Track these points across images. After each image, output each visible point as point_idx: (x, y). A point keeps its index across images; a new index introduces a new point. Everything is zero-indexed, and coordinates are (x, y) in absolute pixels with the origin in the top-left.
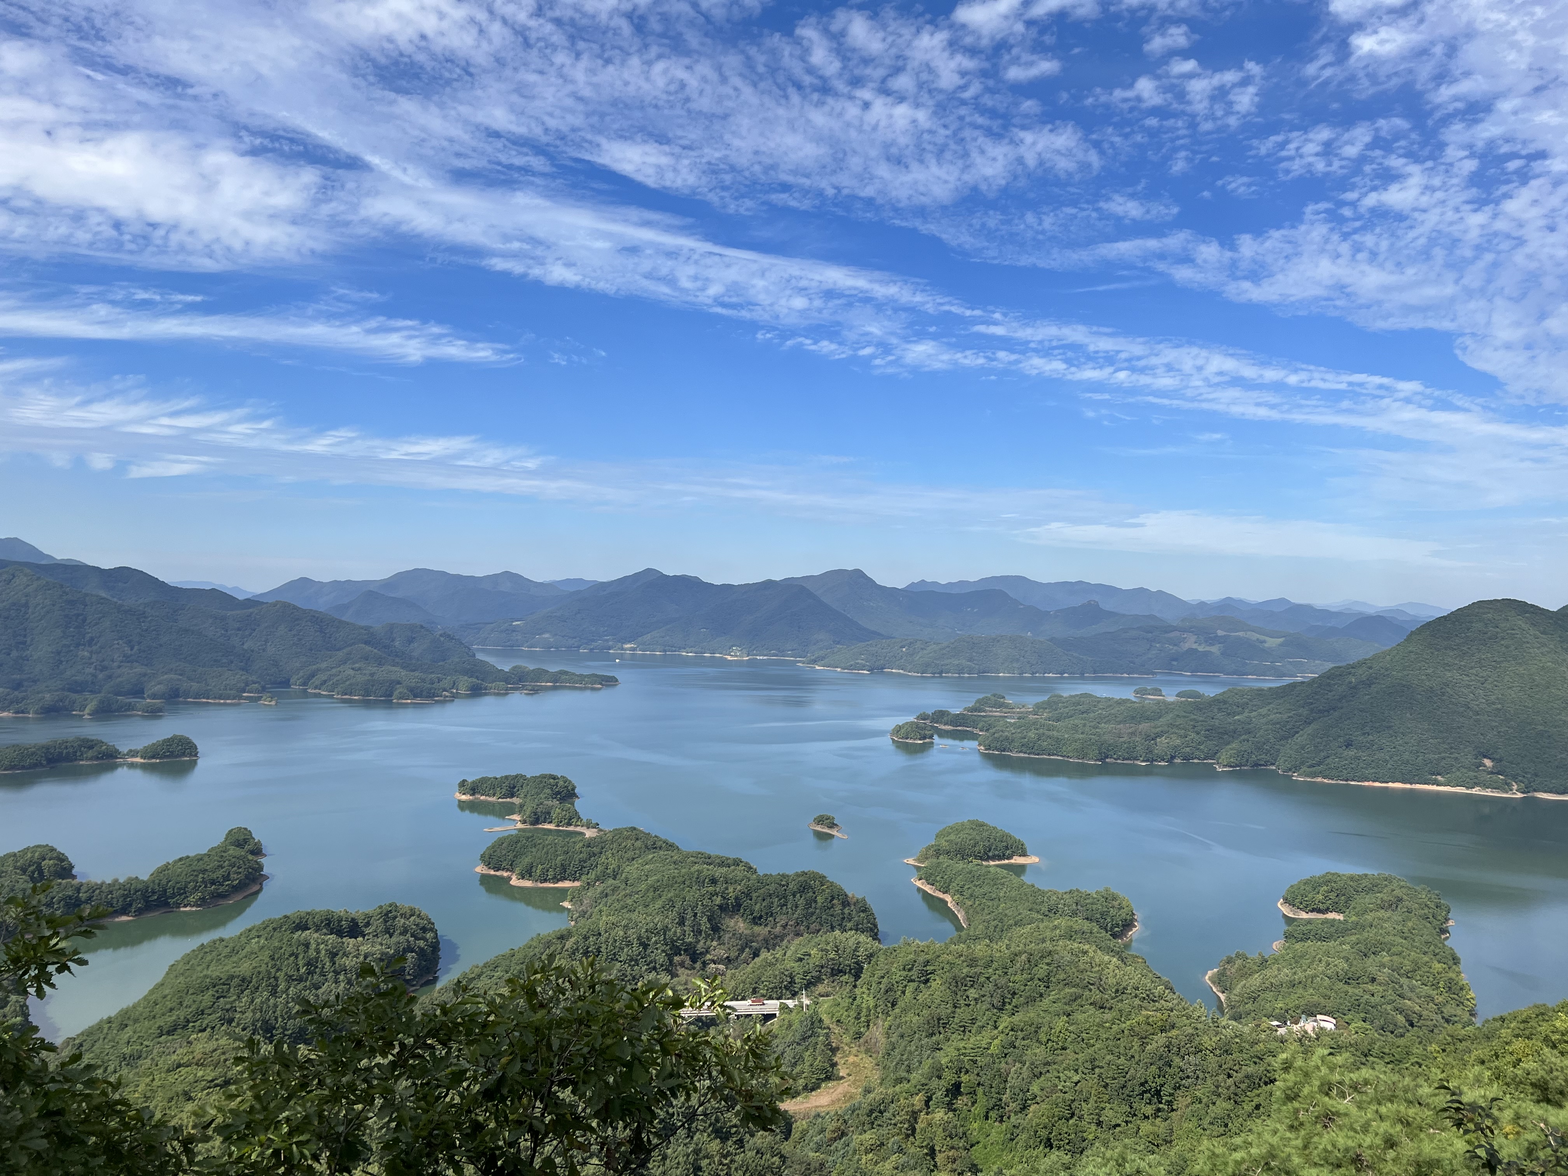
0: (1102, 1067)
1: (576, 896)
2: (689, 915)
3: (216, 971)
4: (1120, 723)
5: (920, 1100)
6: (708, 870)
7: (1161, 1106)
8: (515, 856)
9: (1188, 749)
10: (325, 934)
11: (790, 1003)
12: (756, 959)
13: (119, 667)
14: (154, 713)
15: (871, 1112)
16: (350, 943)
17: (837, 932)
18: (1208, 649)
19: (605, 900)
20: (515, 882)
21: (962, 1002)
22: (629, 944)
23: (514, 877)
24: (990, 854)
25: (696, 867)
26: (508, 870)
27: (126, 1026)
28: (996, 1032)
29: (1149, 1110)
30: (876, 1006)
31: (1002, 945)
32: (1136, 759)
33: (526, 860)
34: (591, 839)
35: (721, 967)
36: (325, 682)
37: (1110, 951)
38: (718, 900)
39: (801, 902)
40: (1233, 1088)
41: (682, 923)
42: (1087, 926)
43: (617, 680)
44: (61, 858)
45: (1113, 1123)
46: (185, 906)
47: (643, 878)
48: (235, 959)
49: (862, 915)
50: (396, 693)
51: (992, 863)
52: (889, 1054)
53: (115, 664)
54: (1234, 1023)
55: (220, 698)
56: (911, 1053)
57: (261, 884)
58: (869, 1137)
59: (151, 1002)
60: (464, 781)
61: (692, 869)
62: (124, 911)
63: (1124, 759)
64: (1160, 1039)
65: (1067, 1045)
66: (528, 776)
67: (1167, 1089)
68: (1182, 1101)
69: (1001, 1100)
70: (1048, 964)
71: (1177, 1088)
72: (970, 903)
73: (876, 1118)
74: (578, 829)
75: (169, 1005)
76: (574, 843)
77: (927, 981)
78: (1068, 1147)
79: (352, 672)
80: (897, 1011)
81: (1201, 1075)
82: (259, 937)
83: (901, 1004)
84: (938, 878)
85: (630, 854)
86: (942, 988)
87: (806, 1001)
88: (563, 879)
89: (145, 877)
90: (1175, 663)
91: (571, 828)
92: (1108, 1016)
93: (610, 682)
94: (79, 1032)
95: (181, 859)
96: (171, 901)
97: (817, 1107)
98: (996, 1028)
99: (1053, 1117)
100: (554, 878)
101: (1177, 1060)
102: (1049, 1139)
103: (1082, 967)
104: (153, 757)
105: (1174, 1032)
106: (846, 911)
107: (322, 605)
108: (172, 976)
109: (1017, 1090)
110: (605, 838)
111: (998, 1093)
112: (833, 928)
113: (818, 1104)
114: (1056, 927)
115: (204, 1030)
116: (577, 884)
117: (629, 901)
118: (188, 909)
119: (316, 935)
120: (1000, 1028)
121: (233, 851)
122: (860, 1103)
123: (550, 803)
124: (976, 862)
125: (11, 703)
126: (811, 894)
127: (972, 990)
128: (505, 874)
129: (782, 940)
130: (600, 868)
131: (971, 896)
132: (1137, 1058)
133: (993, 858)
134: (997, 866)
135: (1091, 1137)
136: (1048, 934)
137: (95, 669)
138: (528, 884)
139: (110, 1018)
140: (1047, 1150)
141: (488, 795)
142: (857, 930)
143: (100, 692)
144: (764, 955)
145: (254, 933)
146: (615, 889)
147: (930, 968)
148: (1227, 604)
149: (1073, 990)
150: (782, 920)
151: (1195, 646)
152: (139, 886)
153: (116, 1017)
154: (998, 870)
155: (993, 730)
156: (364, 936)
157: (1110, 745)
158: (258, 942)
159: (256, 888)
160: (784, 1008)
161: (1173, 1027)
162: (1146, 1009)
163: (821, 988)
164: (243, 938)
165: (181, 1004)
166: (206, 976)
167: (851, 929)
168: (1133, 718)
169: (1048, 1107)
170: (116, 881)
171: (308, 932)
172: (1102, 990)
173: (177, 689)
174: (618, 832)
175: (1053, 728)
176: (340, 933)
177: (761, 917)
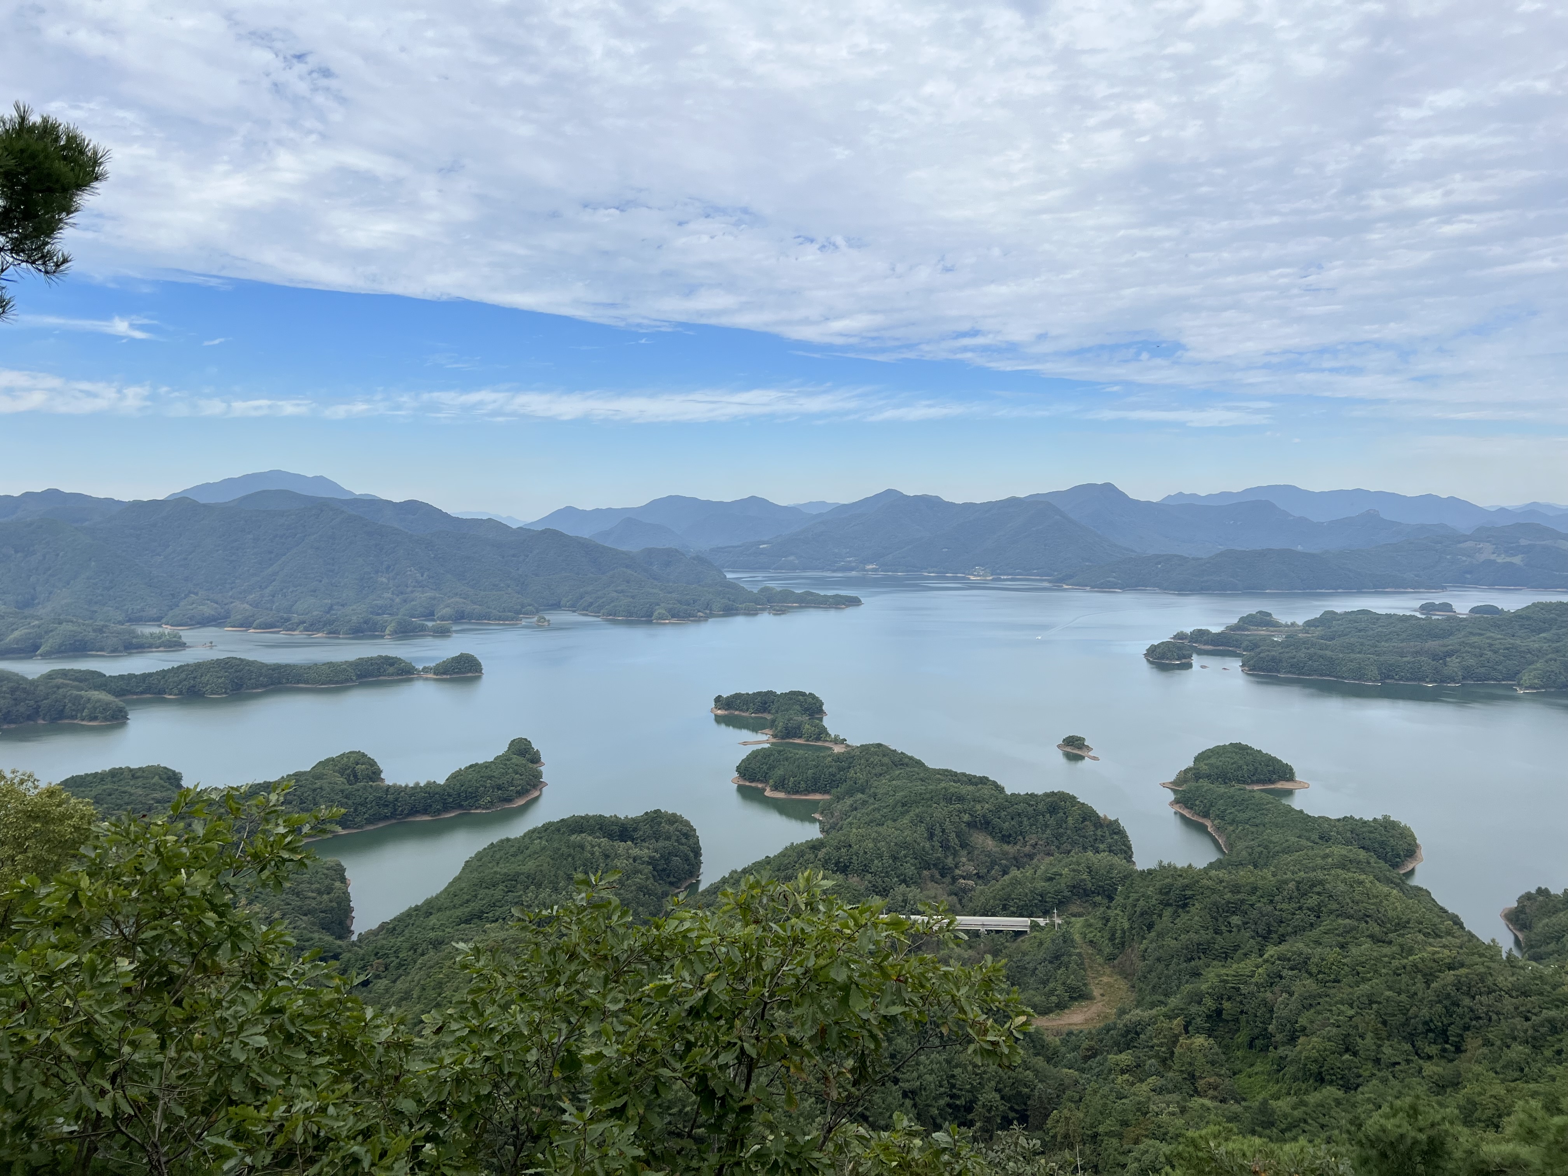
0: (1379, 1003)
1: (826, 809)
2: (938, 831)
3: (503, 869)
4: (1402, 641)
5: (1178, 1025)
6: (953, 787)
7: (1447, 1046)
8: (769, 769)
9: (1483, 670)
10: (598, 837)
11: (1042, 921)
12: (1006, 877)
13: (412, 592)
14: (443, 633)
15: (1128, 1032)
16: (621, 847)
17: (1090, 854)
18: (1508, 559)
19: (855, 812)
20: (768, 793)
21: (1223, 928)
22: (880, 857)
23: (768, 789)
24: (1254, 778)
25: (943, 785)
26: (762, 782)
27: (431, 914)
28: (1260, 960)
29: (1433, 1050)
30: (1132, 928)
31: (1267, 873)
32: (1422, 679)
33: (780, 772)
34: (839, 754)
35: (971, 882)
36: (591, 604)
37: (1389, 881)
38: (966, 817)
39: (1052, 821)
40: (1530, 1032)
41: (931, 836)
42: (1362, 855)
43: (860, 601)
44: (372, 763)
45: (1393, 1060)
46: (477, 808)
47: (891, 793)
48: (520, 857)
49: (1116, 837)
50: (656, 614)
51: (1256, 788)
52: (1145, 977)
53: (409, 589)
54: (1534, 963)
55: (499, 620)
56: (1168, 977)
57: (541, 790)
58: (1125, 1058)
59: (453, 891)
60: (720, 696)
61: (939, 787)
62: (425, 812)
63: (1408, 680)
64: (1449, 976)
65: (1340, 978)
66: (778, 693)
67: (1453, 1030)
68: (1472, 1043)
69: (1266, 1029)
70: (1319, 894)
71: (1467, 1028)
72: (1232, 828)
73: (1132, 1039)
74: (827, 744)
75: (466, 897)
76: (824, 757)
77: (1185, 905)
78: (1341, 1082)
79: (615, 594)
80: (1153, 934)
81: (1494, 1017)
82: (540, 838)
83: (1158, 927)
84: (1197, 802)
85: (878, 770)
86: (1202, 913)
87: (1058, 921)
88: (815, 791)
89: (441, 781)
90: (1468, 576)
91: (819, 744)
92: (1387, 950)
93: (854, 602)
94: (392, 918)
95: (471, 766)
96: (465, 803)
97: (1070, 1024)
98: (1261, 956)
99: (1325, 1050)
100: (806, 790)
101: (1467, 1001)
102: (1320, 1073)
103: (1357, 898)
104: (444, 673)
105: (1463, 971)
106: (1099, 833)
107: (586, 532)
108: (467, 871)
109: (1284, 1021)
110: (853, 753)
111: (1263, 1023)
112: (1085, 849)
113: (1071, 1021)
114: (1326, 856)
115: (497, 920)
116: (827, 797)
117: (878, 815)
118: (478, 811)
119: (590, 838)
120: (1266, 956)
121: (516, 759)
122: (1115, 1024)
123: (800, 718)
124: (1238, 786)
125: (324, 625)
126: (1061, 814)
127: (1235, 918)
128: (760, 786)
129: (1032, 859)
130: (849, 783)
131: (1233, 821)
132: (1420, 994)
133: (1259, 782)
134: (1262, 790)
135: (1367, 1074)
136: (1319, 861)
137: (393, 594)
138: (781, 795)
139: (417, 906)
140: (1317, 1084)
141: (741, 710)
142: (1110, 851)
143: (397, 615)
144: (1014, 872)
145: (536, 835)
146: (864, 803)
147: (1189, 893)
148: (1532, 509)
149: (1347, 921)
150: (1032, 839)
151: (1493, 557)
152: (437, 790)
153: (422, 906)
154: (1263, 795)
155: (1258, 650)
156: (633, 840)
157: (1391, 665)
158: (540, 843)
159: (536, 794)
160: (1035, 926)
161: (1462, 965)
162: (1431, 945)
163: (1074, 909)
164: (527, 839)
165: (476, 896)
166: (496, 873)
167: (1104, 851)
168: (1418, 636)
169: (1320, 1040)
170: (417, 784)
171: (583, 835)
172: (1382, 924)
173: (463, 612)
174: (865, 748)
175: (1327, 647)
176: (611, 836)
177: (1010, 835)
